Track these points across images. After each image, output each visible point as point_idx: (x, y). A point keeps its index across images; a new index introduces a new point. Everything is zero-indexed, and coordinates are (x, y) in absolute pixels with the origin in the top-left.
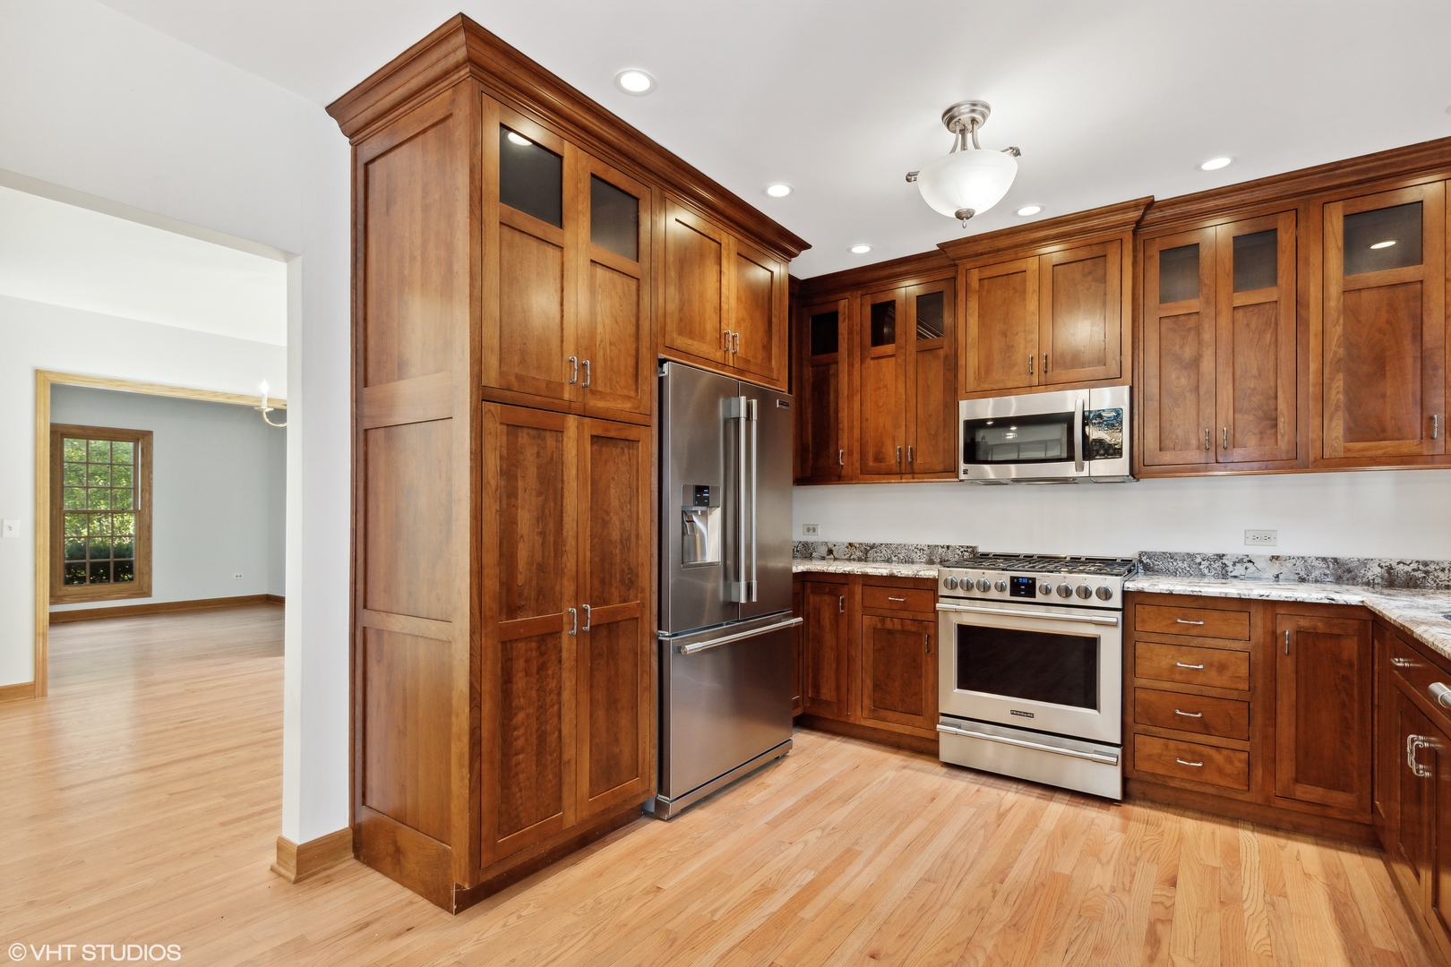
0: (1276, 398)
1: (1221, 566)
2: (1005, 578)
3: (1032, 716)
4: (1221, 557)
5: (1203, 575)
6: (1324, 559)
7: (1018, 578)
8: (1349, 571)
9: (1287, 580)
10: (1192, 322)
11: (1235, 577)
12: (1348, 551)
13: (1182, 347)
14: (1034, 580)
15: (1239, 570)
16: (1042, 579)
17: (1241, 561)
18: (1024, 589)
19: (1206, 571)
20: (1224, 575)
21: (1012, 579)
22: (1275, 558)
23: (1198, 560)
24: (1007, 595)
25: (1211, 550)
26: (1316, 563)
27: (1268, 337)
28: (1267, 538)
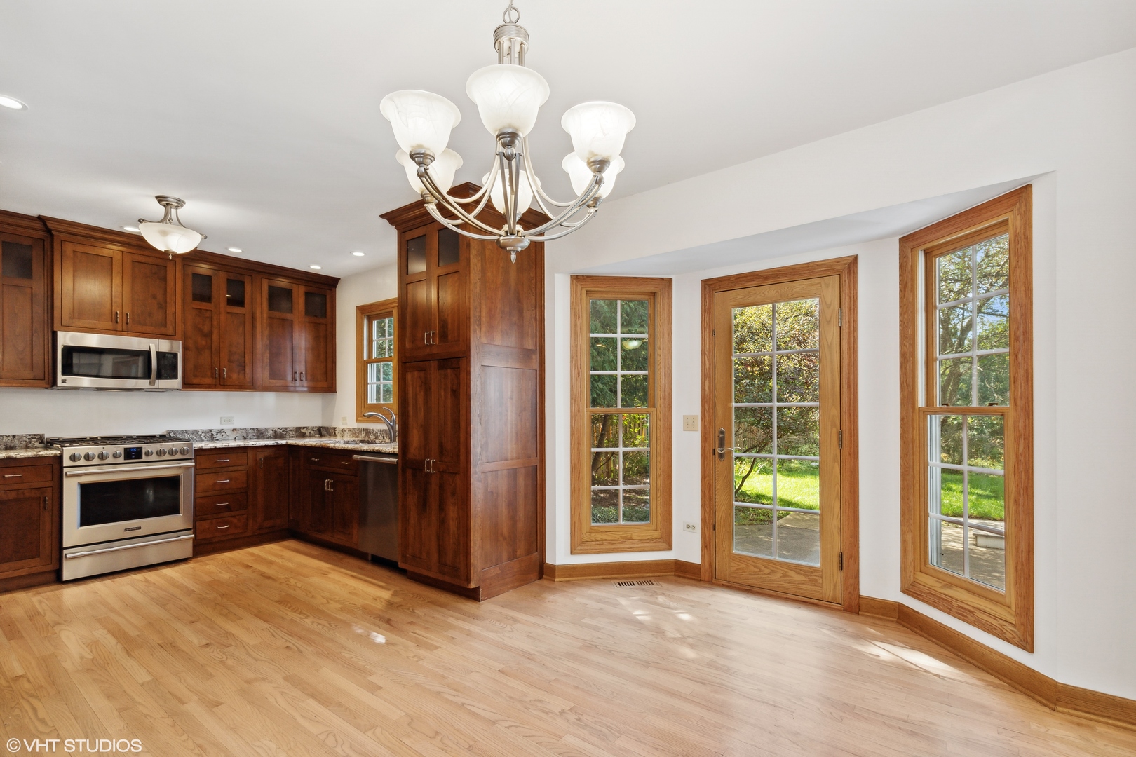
0: (245, 357)
1: (210, 435)
2: (120, 449)
3: (140, 528)
4: (211, 430)
5: (203, 441)
6: (253, 429)
7: (130, 448)
8: (262, 433)
9: (239, 439)
10: (208, 314)
11: (217, 440)
12: (261, 425)
13: (203, 325)
14: (141, 448)
15: (219, 437)
16: (146, 447)
17: (220, 432)
18: (133, 455)
19: (204, 438)
20: (212, 439)
21: (125, 449)
22: (234, 430)
23: (200, 433)
24: (121, 460)
25: (205, 427)
26: (250, 431)
27: (241, 330)
28: (230, 421)
